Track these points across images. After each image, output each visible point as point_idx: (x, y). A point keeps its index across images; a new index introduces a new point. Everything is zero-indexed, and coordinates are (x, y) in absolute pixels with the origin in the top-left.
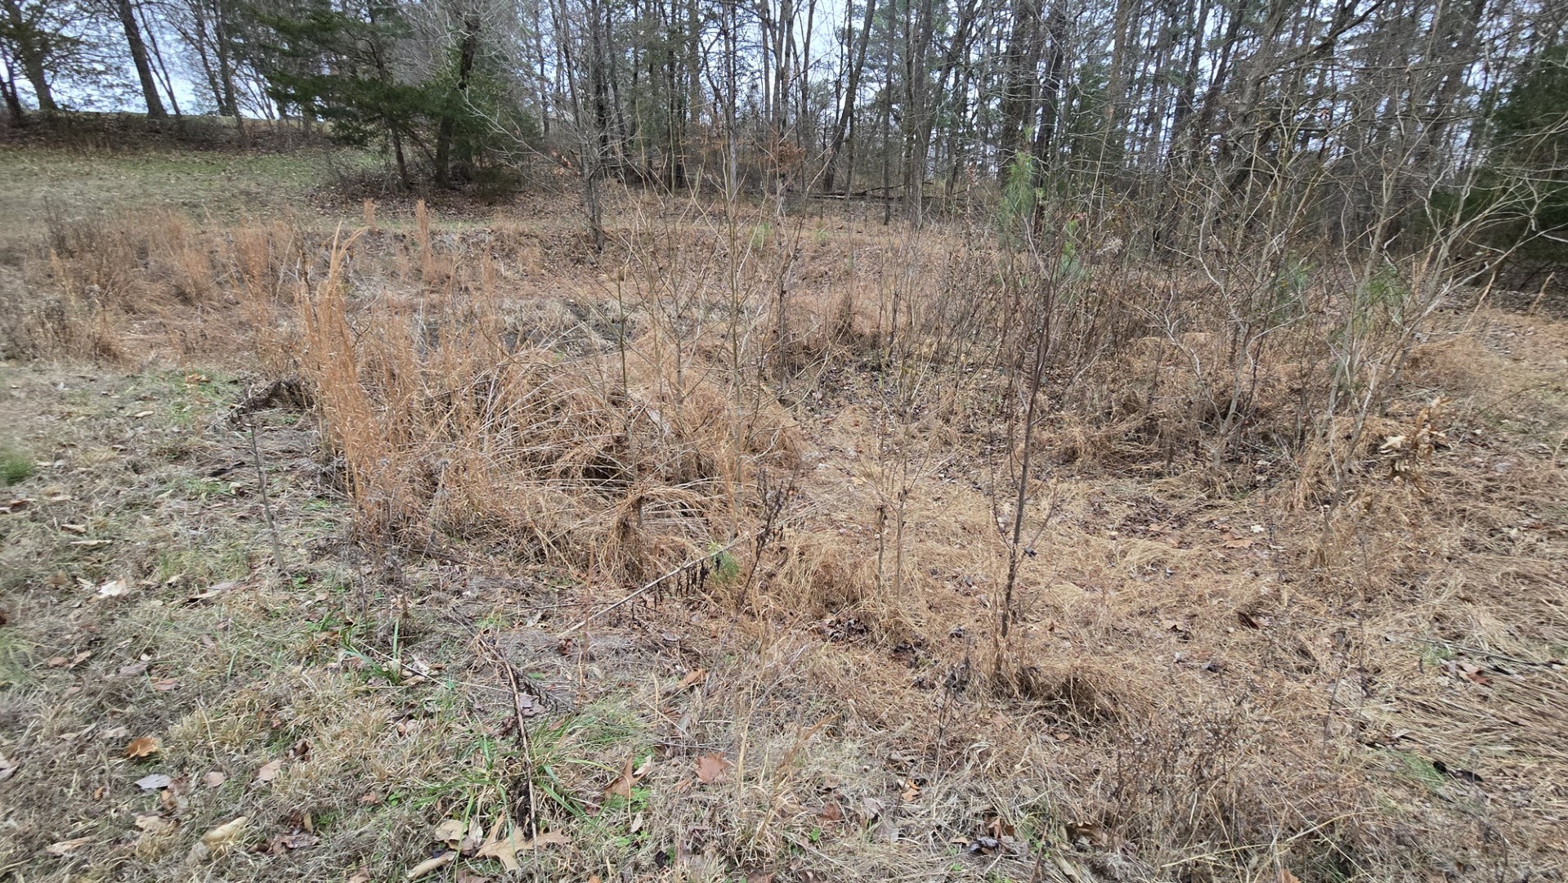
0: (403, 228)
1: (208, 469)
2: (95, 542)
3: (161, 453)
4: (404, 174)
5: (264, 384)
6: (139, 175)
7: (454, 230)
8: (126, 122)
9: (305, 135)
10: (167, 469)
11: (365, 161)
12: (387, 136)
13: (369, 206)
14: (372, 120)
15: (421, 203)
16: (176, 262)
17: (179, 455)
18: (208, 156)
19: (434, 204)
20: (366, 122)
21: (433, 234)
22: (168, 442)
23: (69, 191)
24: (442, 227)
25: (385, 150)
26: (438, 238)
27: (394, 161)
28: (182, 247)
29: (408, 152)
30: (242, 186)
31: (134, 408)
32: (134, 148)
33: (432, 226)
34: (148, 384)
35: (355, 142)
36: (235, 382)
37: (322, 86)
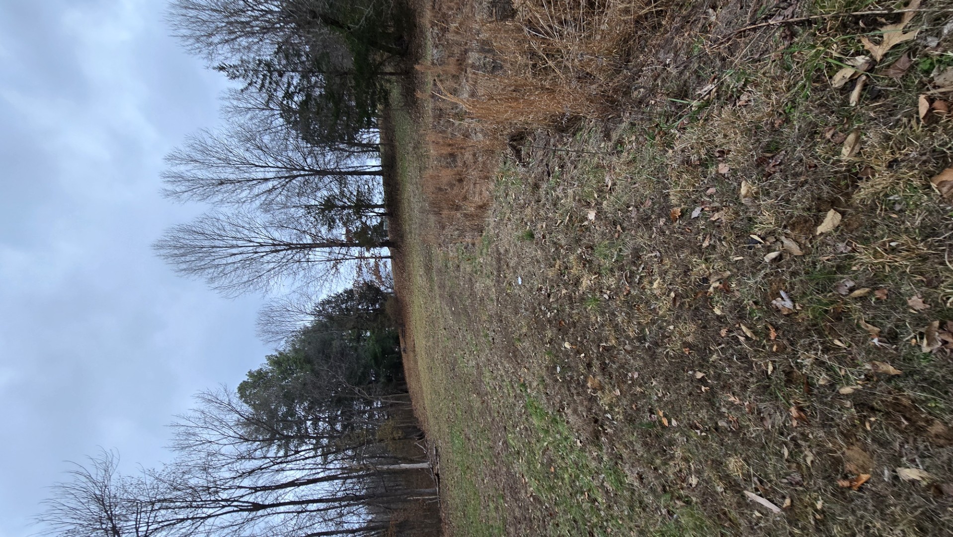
0: (430, 79)
1: (546, 178)
2: (568, 218)
3: (533, 192)
4: (400, 74)
5: (509, 150)
6: (408, 185)
7: (432, 53)
8: (386, 184)
9: (385, 118)
10: (542, 192)
11: (396, 93)
12: (382, 78)
13: (419, 94)
14: (375, 85)
15: (417, 67)
16: (445, 180)
17: (536, 186)
18: (398, 160)
19: (417, 61)
20: (376, 87)
21: (433, 64)
22: (529, 189)
23: (416, 207)
24: (429, 58)
25: (389, 81)
26: (435, 61)
27: (394, 78)
28: (439, 176)
29: (389, 69)
30: (411, 149)
31: (510, 199)
32: (397, 184)
33: (429, 63)
34: (501, 193)
35: (386, 95)
36: (505, 163)
37: (361, 105)
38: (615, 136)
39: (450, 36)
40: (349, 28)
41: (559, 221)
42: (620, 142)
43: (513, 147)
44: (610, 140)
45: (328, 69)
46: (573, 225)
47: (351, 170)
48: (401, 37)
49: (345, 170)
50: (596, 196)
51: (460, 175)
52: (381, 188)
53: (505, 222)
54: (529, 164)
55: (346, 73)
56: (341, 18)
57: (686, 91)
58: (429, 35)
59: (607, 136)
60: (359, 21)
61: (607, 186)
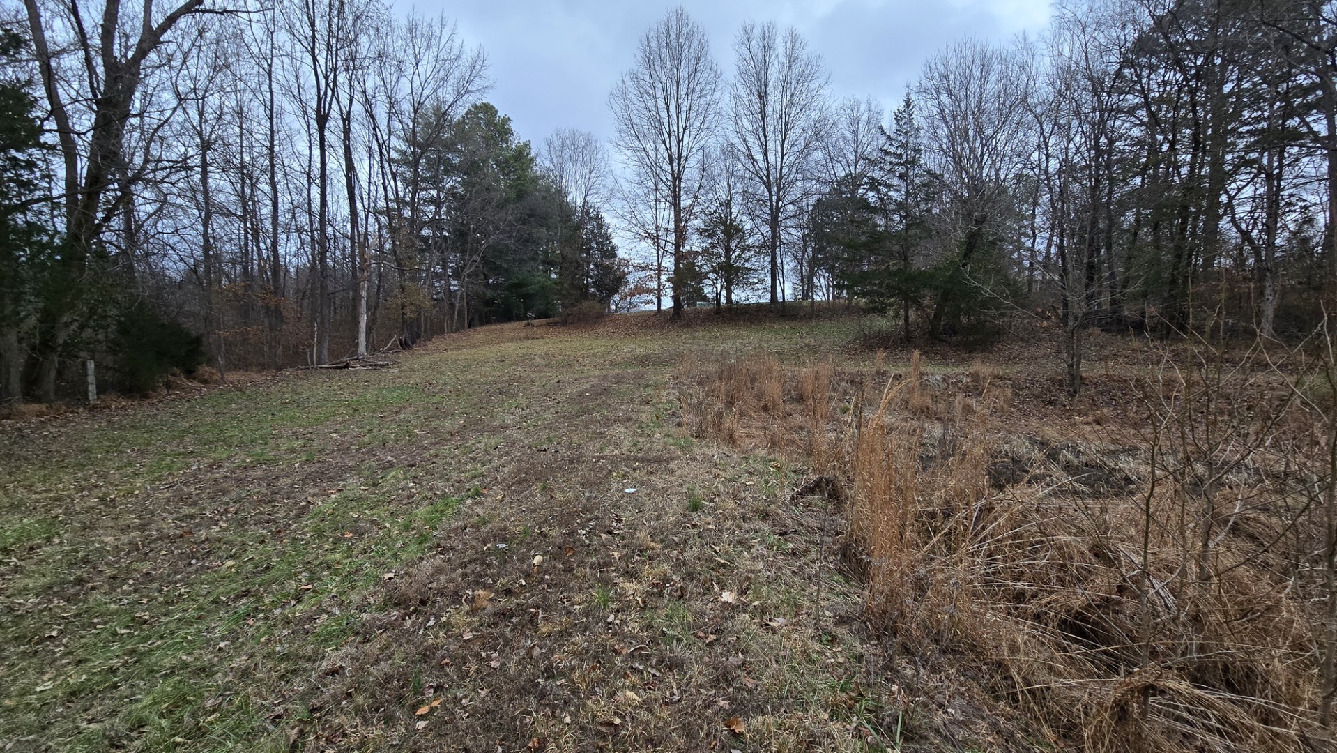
0: (901, 370)
1: (777, 529)
2: (723, 561)
3: (756, 511)
4: (907, 330)
5: (814, 478)
6: (758, 336)
7: (936, 373)
8: (759, 306)
9: (847, 308)
10: (758, 524)
11: (882, 323)
12: (900, 305)
13: (881, 354)
14: (892, 297)
15: (917, 353)
16: (766, 387)
17: (765, 516)
18: (792, 324)
19: (924, 353)
20: (888, 298)
21: (922, 374)
22: (761, 505)
23: (729, 346)
24: (929, 369)
25: (897, 316)
26: (925, 377)
27: (902, 322)
28: (771, 378)
29: (913, 315)
30: (807, 342)
31: (745, 478)
32: (760, 321)
33: (922, 369)
34: (753, 466)
35: (879, 311)
36: (795, 472)
37: (864, 278)
38: (841, 631)
39: (960, 397)
40: (964, 265)
41: (717, 549)
42: (833, 640)
43: (818, 484)
44: (835, 625)
45: (910, 236)
46: (713, 569)
47: (779, 260)
48: (955, 333)
49: (778, 253)
50: (756, 603)
51: (773, 408)
52: (753, 300)
53: (713, 470)
54: (796, 506)
55: (906, 259)
56: (975, 255)
57: (913, 739)
58: (960, 369)
59: (841, 620)
60: (974, 278)
61: (770, 620)
